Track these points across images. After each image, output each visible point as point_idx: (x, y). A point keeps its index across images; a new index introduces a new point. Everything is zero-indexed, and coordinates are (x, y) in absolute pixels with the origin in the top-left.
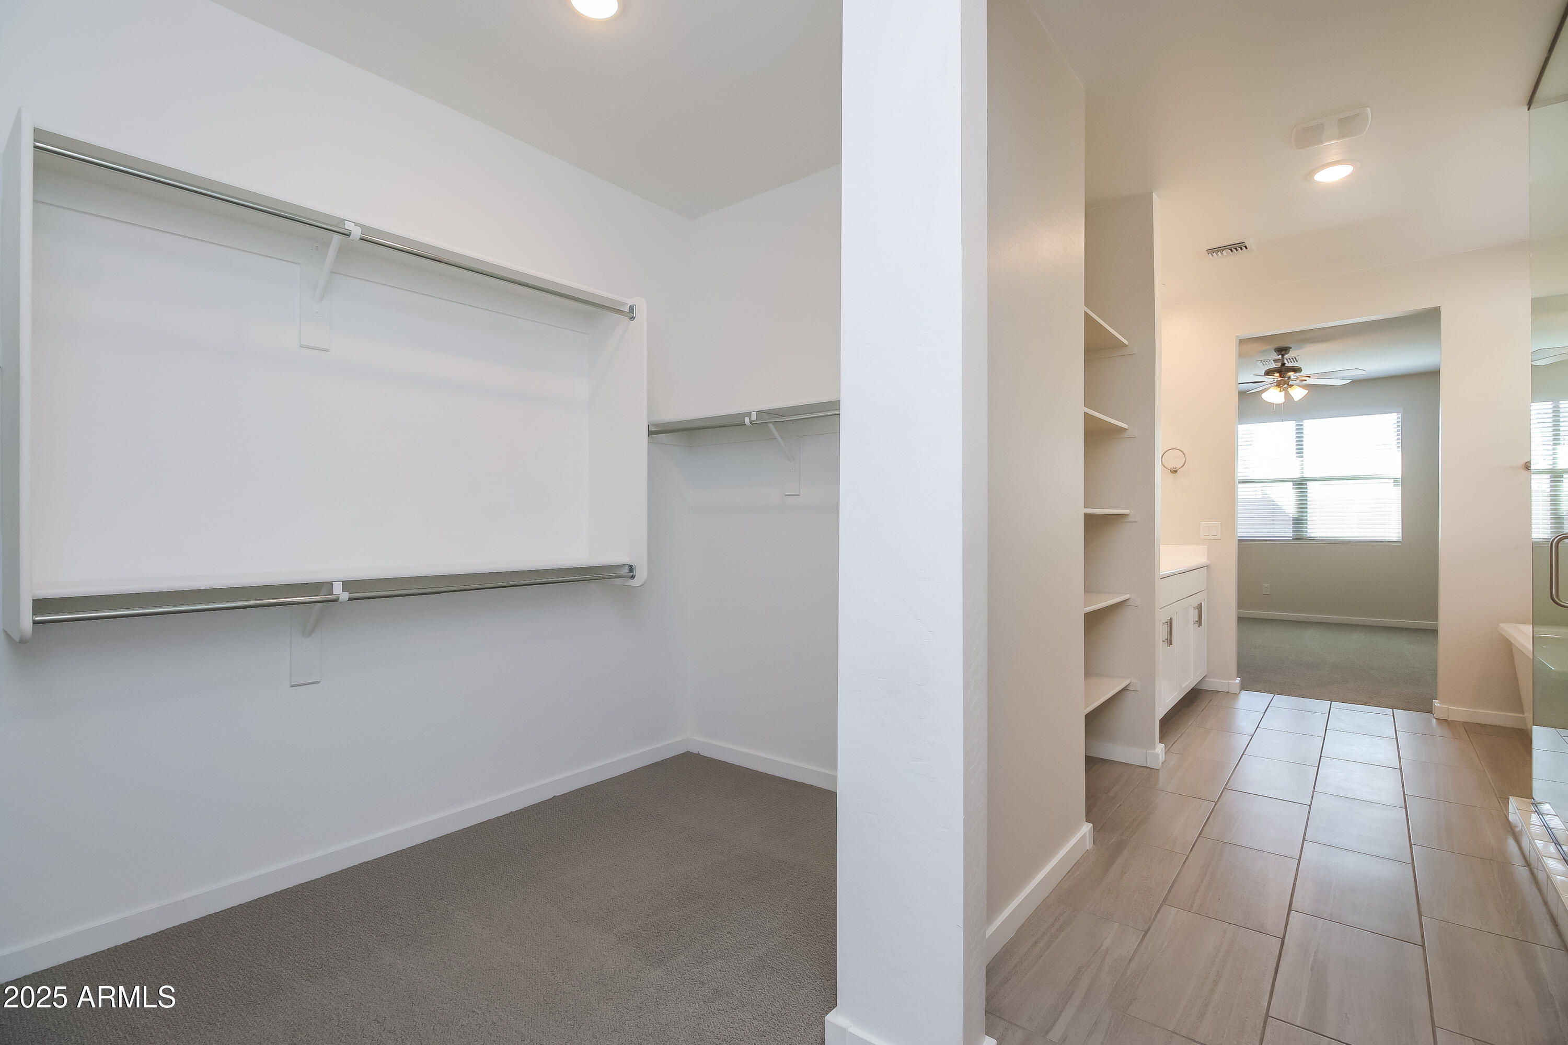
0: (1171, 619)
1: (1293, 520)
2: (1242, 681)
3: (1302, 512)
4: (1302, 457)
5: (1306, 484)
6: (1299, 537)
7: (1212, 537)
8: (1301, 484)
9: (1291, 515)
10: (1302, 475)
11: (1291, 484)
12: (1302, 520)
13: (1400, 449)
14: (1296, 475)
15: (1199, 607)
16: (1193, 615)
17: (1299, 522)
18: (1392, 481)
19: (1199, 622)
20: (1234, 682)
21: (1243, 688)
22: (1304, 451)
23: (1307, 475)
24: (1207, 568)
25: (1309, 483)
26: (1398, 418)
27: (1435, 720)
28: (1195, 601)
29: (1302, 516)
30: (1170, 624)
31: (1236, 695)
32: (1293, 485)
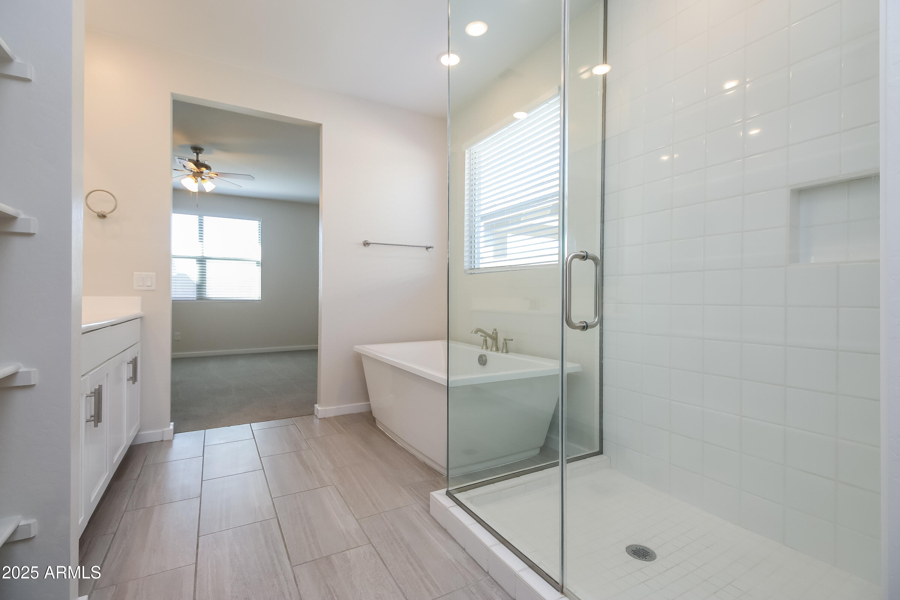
0: (100, 387)
1: (197, 286)
2: (174, 425)
3: (203, 280)
4: (202, 242)
5: (205, 261)
6: (201, 298)
7: (147, 288)
8: (202, 261)
9: (195, 283)
10: (203, 254)
11: (195, 260)
12: (203, 286)
13: (260, 244)
14: (199, 255)
15: (134, 362)
16: (126, 371)
17: (201, 286)
18: (256, 262)
19: (134, 378)
20: (167, 429)
21: (176, 431)
22: (204, 238)
23: (205, 255)
24: (141, 320)
25: (207, 260)
26: (259, 224)
27: (318, 420)
28: (129, 356)
29: (203, 283)
30: (98, 394)
31: (170, 442)
32: (197, 261)
